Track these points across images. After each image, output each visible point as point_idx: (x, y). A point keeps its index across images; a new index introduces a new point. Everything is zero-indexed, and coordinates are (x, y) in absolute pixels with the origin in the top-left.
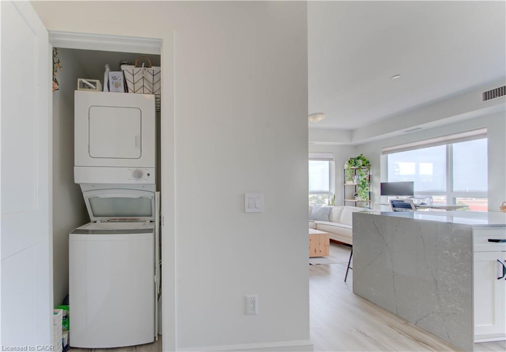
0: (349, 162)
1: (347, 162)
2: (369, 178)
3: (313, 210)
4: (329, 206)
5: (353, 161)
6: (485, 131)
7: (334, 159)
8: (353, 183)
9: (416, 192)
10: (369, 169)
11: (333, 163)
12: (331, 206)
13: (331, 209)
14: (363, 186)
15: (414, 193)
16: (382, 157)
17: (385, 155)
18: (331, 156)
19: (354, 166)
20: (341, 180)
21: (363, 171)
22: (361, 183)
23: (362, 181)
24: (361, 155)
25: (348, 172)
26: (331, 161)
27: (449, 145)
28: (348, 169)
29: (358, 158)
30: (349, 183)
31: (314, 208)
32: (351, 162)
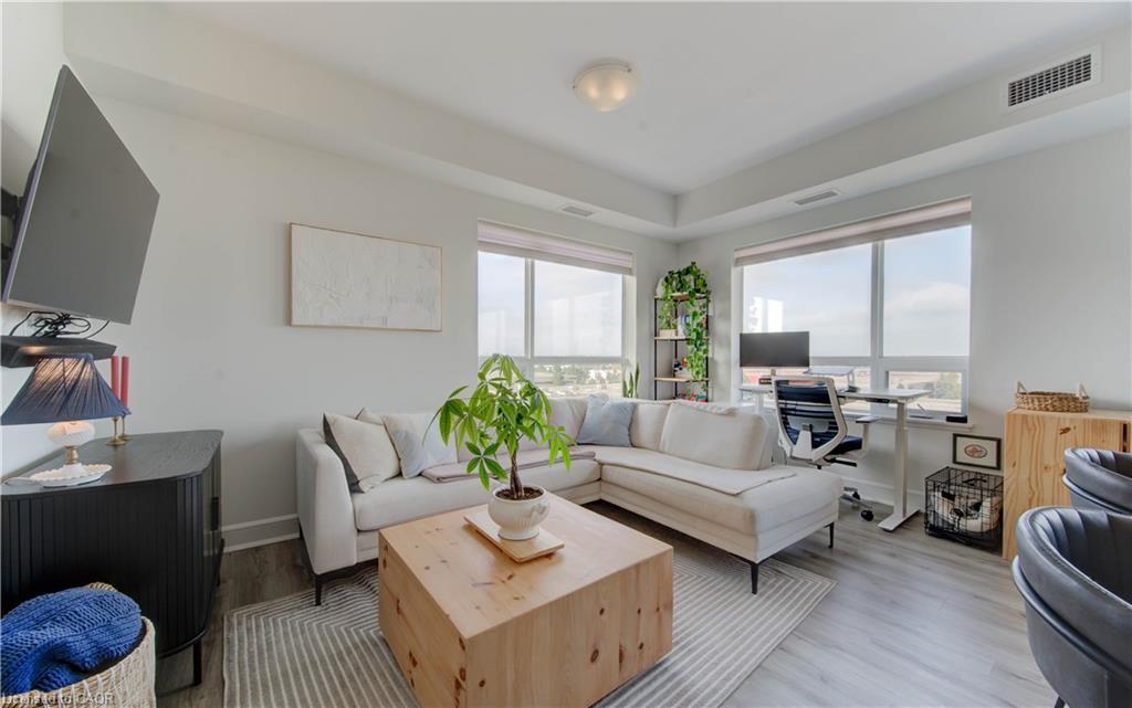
0: (666, 279)
1: (662, 280)
2: (707, 322)
3: (589, 414)
4: (629, 400)
5: (677, 279)
6: (966, 206)
7: (635, 271)
8: (677, 335)
9: (814, 358)
10: (709, 301)
11: (632, 281)
12: (634, 400)
13: (635, 406)
14: (698, 342)
15: (811, 361)
16: (734, 271)
17: (739, 268)
18: (628, 262)
19: (678, 290)
20: (648, 327)
21: (696, 306)
22: (694, 336)
23: (695, 330)
24: (693, 263)
25: (664, 308)
26: (628, 277)
27: (880, 243)
28: (665, 299)
29: (688, 271)
30: (667, 334)
31: (590, 406)
32: (670, 280)
